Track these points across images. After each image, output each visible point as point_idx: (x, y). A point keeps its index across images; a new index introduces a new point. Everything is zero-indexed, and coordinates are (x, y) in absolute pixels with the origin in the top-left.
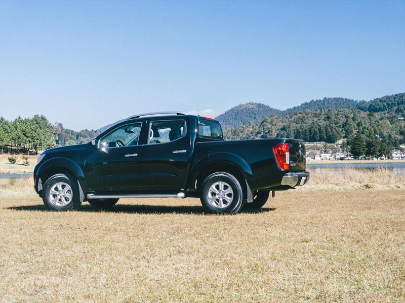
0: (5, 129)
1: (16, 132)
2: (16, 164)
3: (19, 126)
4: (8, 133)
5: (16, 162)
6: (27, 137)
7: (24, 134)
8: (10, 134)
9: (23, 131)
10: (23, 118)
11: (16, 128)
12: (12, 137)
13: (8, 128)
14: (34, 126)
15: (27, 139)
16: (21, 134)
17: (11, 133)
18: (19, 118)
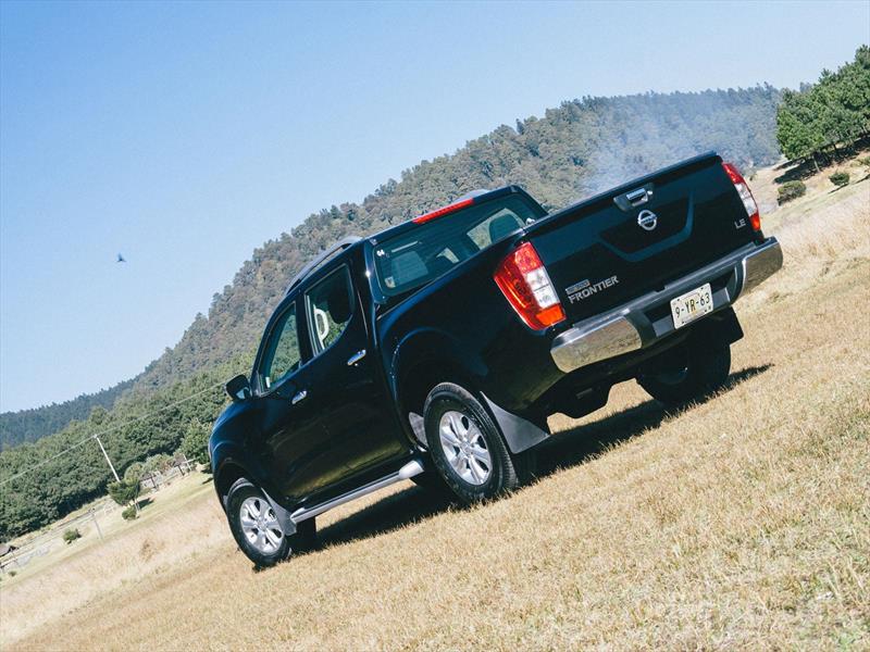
0: (801, 116)
1: (828, 110)
2: (853, 183)
3: (828, 94)
4: (811, 121)
5: (851, 179)
6: (857, 109)
7: (849, 106)
8: (816, 121)
9: (842, 101)
10: (834, 70)
11: (824, 102)
12: (824, 125)
13: (808, 110)
14: (862, 77)
15: (860, 114)
16: (840, 110)
17: (817, 117)
18: (826, 73)
